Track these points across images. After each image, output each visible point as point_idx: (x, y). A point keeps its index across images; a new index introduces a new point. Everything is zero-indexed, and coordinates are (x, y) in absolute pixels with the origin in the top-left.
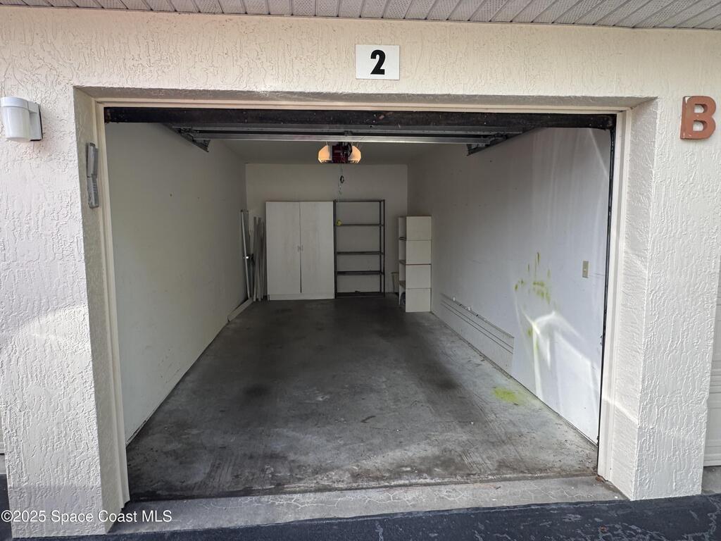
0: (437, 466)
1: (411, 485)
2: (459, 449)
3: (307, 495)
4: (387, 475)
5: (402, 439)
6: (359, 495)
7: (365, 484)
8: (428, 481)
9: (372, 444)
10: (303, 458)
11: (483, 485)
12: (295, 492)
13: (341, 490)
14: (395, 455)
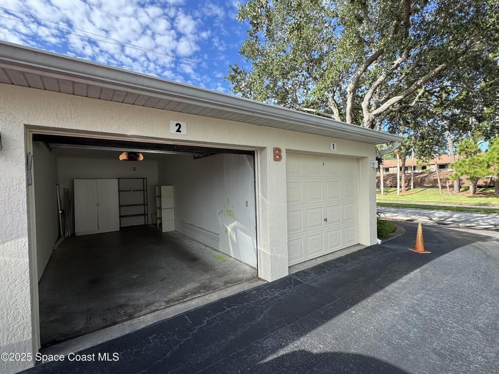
0: (201, 289)
1: (193, 299)
2: (207, 282)
3: (147, 315)
4: (181, 298)
5: (182, 284)
6: (172, 308)
7: (173, 304)
8: (199, 295)
9: (169, 289)
10: (138, 303)
11: (221, 291)
12: (141, 316)
13: (163, 309)
14: (181, 290)
